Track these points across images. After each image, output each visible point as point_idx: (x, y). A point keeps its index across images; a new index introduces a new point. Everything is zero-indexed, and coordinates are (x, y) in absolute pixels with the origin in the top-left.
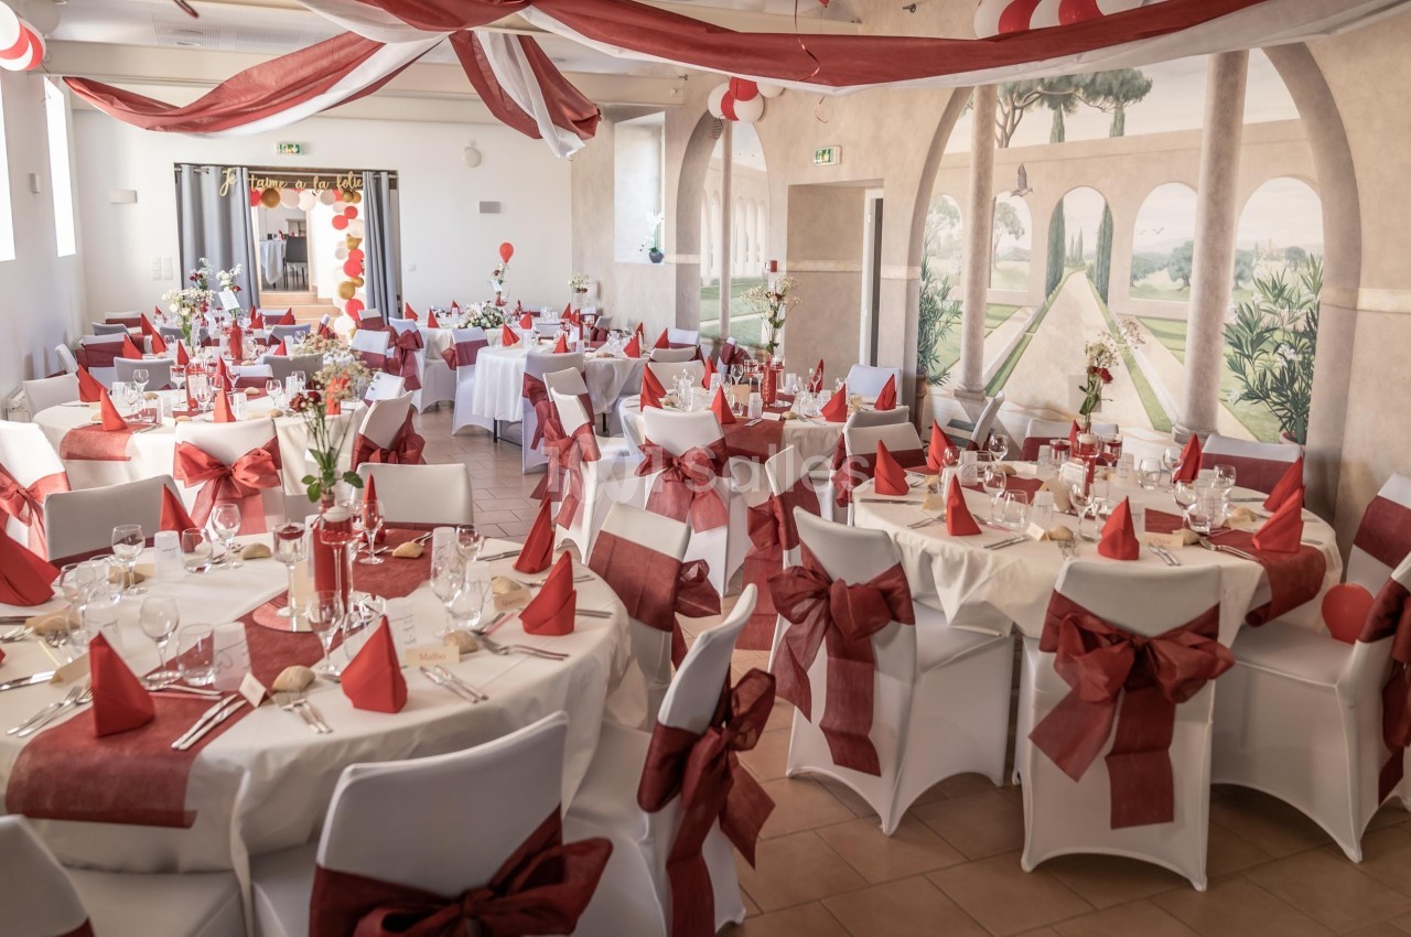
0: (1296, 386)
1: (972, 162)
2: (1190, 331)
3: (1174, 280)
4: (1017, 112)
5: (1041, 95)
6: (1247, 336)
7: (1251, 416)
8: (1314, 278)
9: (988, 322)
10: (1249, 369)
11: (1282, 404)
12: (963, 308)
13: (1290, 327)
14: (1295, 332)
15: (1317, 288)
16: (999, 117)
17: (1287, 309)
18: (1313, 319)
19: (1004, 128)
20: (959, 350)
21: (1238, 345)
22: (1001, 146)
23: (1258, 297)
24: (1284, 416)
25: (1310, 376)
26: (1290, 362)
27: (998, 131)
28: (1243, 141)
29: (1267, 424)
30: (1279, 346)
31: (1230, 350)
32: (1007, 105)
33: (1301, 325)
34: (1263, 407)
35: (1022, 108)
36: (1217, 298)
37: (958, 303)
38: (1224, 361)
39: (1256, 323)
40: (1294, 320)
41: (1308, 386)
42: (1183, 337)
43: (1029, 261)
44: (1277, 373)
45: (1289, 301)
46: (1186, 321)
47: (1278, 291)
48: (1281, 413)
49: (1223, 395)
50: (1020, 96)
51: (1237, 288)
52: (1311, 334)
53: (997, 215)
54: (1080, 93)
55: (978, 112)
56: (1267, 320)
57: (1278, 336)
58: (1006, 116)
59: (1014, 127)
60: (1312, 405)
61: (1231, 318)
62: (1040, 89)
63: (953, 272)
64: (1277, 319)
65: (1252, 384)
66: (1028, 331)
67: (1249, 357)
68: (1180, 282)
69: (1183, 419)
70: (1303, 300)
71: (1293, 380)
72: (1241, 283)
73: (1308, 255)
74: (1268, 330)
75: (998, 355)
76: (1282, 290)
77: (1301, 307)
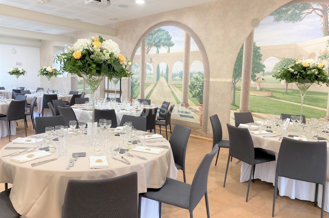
0: (201, 95)
1: (141, 57)
2: (183, 86)
3: (180, 78)
4: (150, 48)
5: (154, 45)
6: (192, 87)
7: (194, 100)
8: (203, 77)
9: (145, 87)
10: (193, 92)
11: (199, 98)
12: (140, 84)
13: (199, 85)
14: (200, 86)
15: (203, 79)
16: (146, 48)
17: (199, 82)
18: (203, 83)
19: (147, 51)
20: (140, 92)
21: (191, 88)
22: (147, 54)
23: (194, 80)
24: (199, 100)
25: (203, 93)
26: (199, 91)
27: (146, 51)
28: (190, 54)
29: (196, 101)
30: (198, 88)
31: (190, 89)
32: (148, 46)
33: (201, 85)
34: (195, 98)
35: (151, 47)
36: (187, 81)
37: (139, 83)
38: (189, 91)
39: (194, 84)
40: (200, 84)
41: (203, 94)
42: (182, 88)
43: (153, 75)
44: (198, 93)
45: (199, 81)
46: (182, 85)
47: (197, 79)
48: (199, 99)
49: (189, 97)
50: (150, 45)
51: (190, 79)
52: (203, 86)
53: (146, 67)
54: (162, 45)
55: (142, 47)
56: (195, 84)
57: (197, 86)
58: (147, 48)
59: (149, 50)
60: (203, 98)
61: (190, 84)
62: (154, 44)
63: (138, 77)
64: (197, 84)
65: (193, 94)
66: (153, 88)
67: (193, 90)
68: (181, 78)
69: (182, 102)
70: (201, 80)
71: (200, 94)
72: (191, 78)
73: (201, 73)
74: (196, 86)
75: (148, 93)
76: (198, 79)
77: (201, 82)
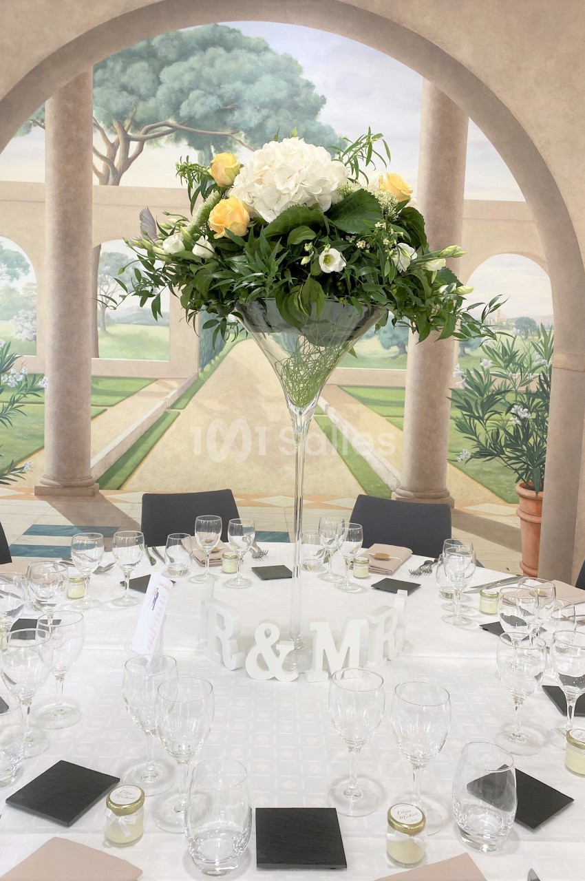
0: (531, 441)
1: (48, 197)
2: (409, 398)
3: (388, 348)
4: (134, 146)
5: (174, 129)
6: (475, 399)
7: (484, 473)
8: (545, 345)
9: (95, 399)
10: (480, 429)
11: (517, 458)
12: (46, 383)
13: (523, 389)
14: (528, 393)
15: (548, 354)
16: (99, 144)
17: (518, 373)
18: (545, 381)
19: (109, 160)
20: (42, 437)
21: (466, 407)
22: (104, 180)
23: (487, 363)
24: (520, 468)
25: (545, 430)
26: (524, 420)
27: (99, 164)
28: (465, 215)
29: (502, 477)
30: (512, 406)
31: (458, 413)
32: (113, 132)
33: (534, 387)
34: (497, 462)
35: (142, 142)
36: (441, 364)
37: (36, 377)
38: (452, 423)
39: (487, 387)
40: (525, 382)
41: (544, 440)
42: (402, 404)
43: (168, 325)
44: (511, 431)
45: (520, 366)
46: (404, 388)
47: (509, 357)
48: (517, 466)
49: (452, 456)
50: (137, 125)
51: (463, 354)
52: (544, 394)
53: (103, 267)
54: (242, 136)
55: (57, 134)
56: (498, 383)
57: (510, 398)
58: (113, 147)
59: (127, 163)
60: (548, 457)
61: (459, 384)
62: (171, 121)
63: (24, 335)
64: (508, 382)
65: (484, 443)
66: (172, 407)
67: (479, 418)
68: (395, 349)
69: (404, 483)
70: (535, 364)
71: (527, 436)
72: (467, 350)
73: (538, 324)
74: (499, 393)
75: (121, 438)
76: (514, 355)
77: (533, 371)
